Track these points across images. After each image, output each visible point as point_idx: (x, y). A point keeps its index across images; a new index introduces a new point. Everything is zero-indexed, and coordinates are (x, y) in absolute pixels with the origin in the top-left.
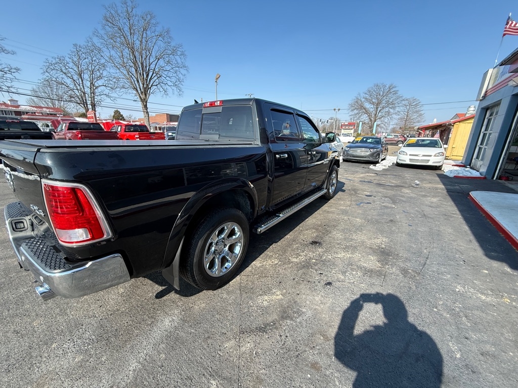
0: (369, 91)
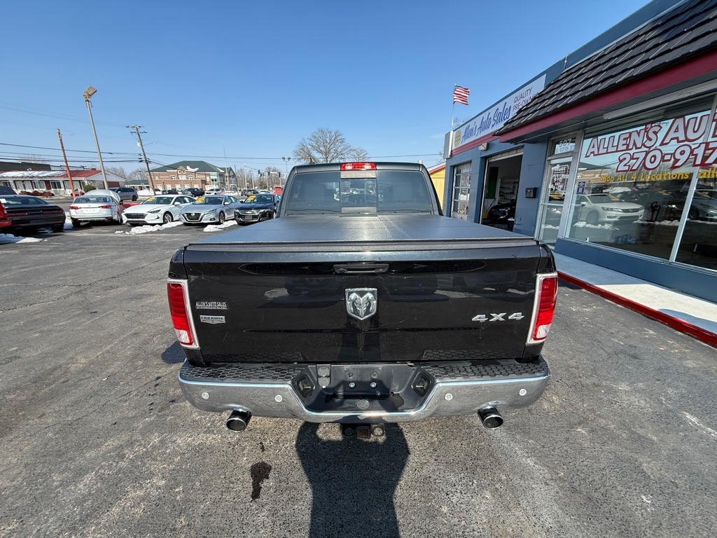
0: (315, 137)
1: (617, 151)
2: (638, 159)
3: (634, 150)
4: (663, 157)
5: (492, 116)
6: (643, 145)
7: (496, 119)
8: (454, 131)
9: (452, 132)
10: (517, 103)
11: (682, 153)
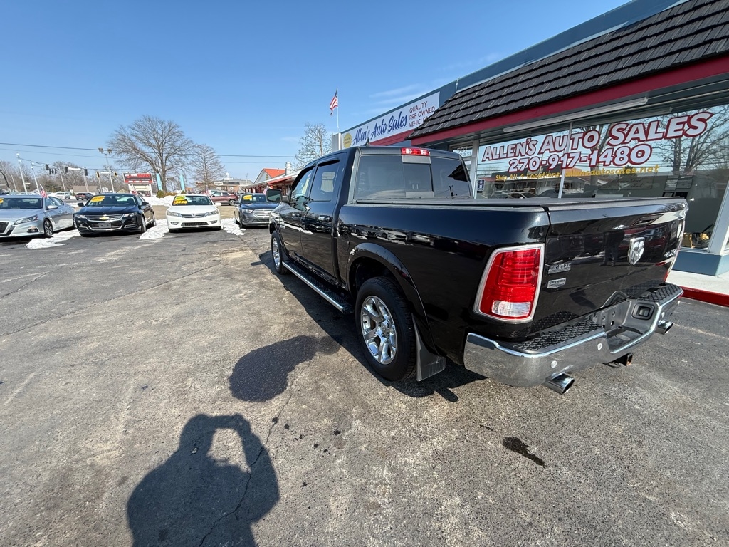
0: (139, 126)
1: (507, 157)
2: (523, 163)
3: (520, 157)
4: (541, 163)
5: (386, 122)
6: (526, 153)
7: (392, 125)
8: (342, 133)
9: (340, 134)
10: (413, 113)
11: (554, 160)
